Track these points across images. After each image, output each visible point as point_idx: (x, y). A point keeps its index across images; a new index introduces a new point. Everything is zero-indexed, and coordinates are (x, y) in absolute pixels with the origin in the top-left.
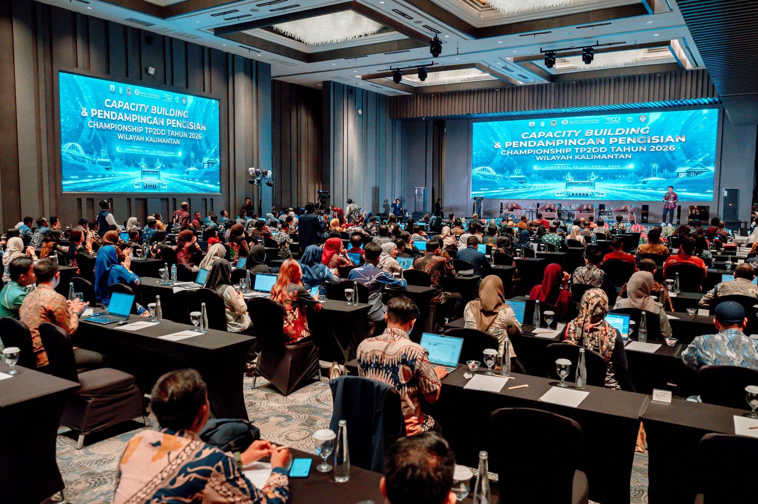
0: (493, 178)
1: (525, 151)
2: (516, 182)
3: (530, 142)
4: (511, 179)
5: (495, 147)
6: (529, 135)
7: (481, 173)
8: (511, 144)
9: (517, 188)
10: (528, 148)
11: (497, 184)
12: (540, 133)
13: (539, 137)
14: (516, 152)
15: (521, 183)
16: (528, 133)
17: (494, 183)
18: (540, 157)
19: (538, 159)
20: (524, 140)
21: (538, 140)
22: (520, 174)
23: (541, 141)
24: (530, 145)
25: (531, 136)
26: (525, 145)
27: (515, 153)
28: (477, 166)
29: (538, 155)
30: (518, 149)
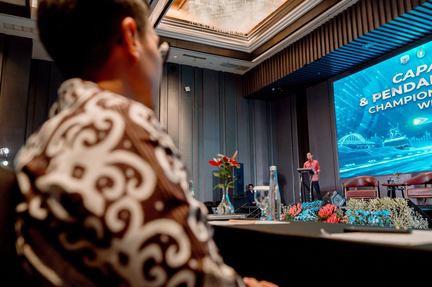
0: (363, 148)
1: (401, 100)
2: (393, 148)
3: (405, 86)
4: (386, 144)
5: (361, 105)
6: (402, 77)
7: (348, 143)
8: (380, 96)
9: (395, 156)
10: (404, 94)
11: (368, 154)
12: (419, 68)
13: (418, 74)
14: (389, 105)
15: (401, 148)
16: (401, 74)
17: (365, 154)
18: (424, 103)
19: (421, 108)
20: (396, 86)
21: (416, 79)
22: (398, 136)
23: (423, 80)
24: (406, 91)
25: (407, 76)
26: (400, 92)
27: (387, 107)
28: (343, 134)
29: (421, 101)
30: (391, 100)
